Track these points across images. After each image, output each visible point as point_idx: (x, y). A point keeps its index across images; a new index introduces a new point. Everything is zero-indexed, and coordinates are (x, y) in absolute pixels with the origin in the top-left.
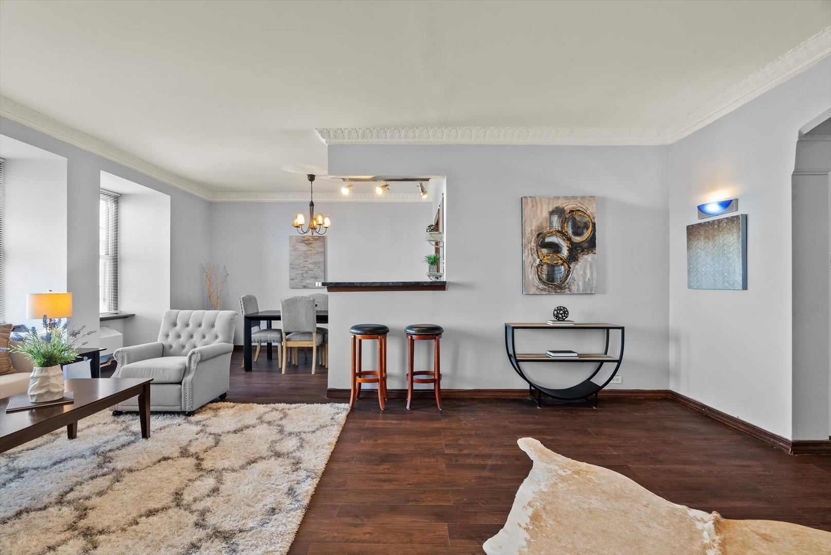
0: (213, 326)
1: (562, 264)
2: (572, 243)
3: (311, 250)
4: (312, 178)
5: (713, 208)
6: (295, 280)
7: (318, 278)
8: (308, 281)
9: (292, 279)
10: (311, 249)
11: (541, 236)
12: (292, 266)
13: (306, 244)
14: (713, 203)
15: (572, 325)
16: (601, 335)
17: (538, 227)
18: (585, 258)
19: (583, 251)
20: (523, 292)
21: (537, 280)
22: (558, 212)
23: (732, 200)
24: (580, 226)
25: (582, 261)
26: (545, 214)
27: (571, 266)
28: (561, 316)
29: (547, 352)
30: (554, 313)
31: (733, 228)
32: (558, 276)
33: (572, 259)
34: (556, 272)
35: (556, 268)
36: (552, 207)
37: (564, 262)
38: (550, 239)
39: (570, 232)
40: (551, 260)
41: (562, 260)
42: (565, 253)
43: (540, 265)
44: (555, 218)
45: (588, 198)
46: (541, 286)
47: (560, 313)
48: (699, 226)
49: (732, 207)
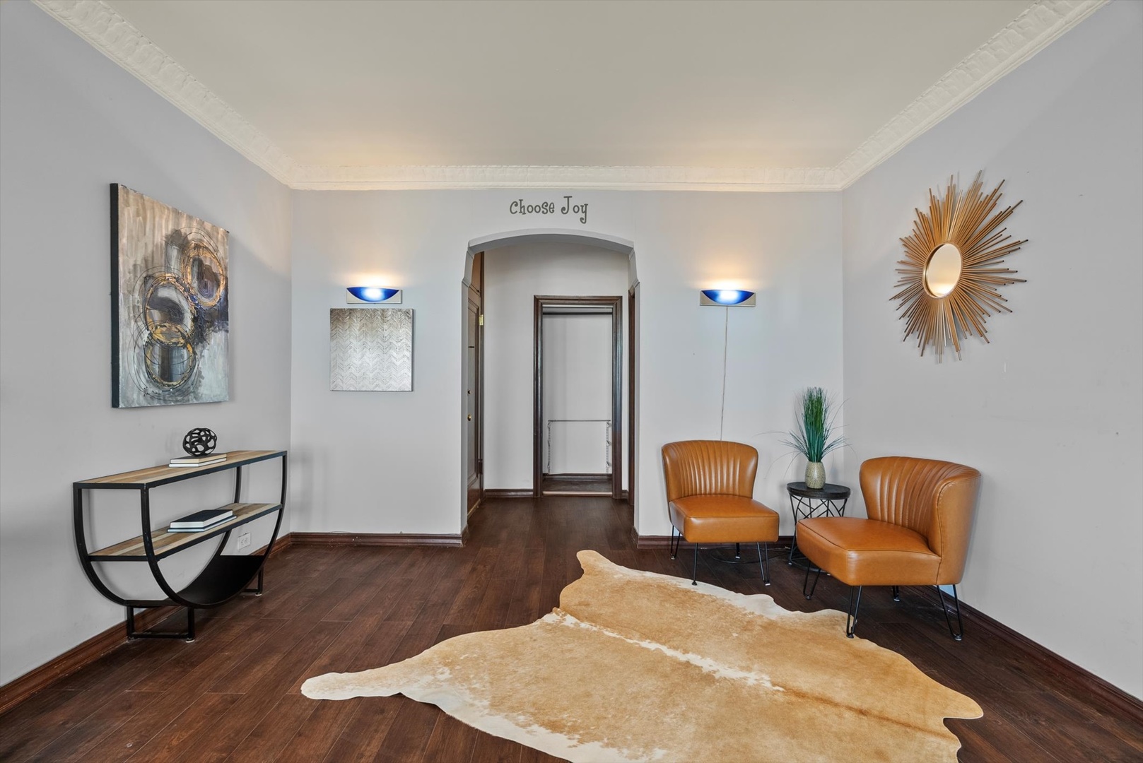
1: (184, 346)
2: (197, 306)
5: (374, 293)
11: (151, 282)
15: (222, 461)
17: (146, 261)
18: (216, 339)
19: (212, 324)
20: (115, 403)
21: (143, 378)
22: (177, 240)
23: (396, 291)
24: (206, 277)
25: (212, 342)
26: (160, 238)
27: (198, 351)
28: (201, 448)
29: (173, 525)
30: (185, 442)
31: (401, 322)
32: (179, 368)
33: (199, 336)
34: (175, 361)
35: (175, 353)
36: (171, 227)
37: (187, 342)
38: (164, 293)
39: (195, 285)
40: (168, 334)
41: (184, 337)
42: (188, 324)
43: (150, 344)
44: (174, 252)
45: (221, 230)
46: (152, 389)
47: (200, 441)
48: (351, 311)
49: (396, 298)
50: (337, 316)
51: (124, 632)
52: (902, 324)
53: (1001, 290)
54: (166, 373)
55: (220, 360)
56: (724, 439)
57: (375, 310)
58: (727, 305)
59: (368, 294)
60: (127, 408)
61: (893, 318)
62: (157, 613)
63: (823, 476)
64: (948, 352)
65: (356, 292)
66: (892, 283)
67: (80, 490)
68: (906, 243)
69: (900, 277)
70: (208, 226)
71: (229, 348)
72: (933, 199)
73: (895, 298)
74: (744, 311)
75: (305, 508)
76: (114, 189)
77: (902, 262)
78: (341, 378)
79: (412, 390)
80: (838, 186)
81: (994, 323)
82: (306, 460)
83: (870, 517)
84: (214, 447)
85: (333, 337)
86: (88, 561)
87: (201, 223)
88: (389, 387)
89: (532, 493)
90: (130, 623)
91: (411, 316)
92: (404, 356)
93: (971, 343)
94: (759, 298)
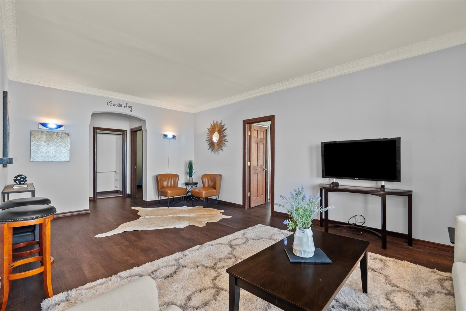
14: (52, 123)
23: (63, 126)
31: (65, 137)
49: (62, 129)
52: (208, 147)
53: (225, 143)
56: (169, 173)
57: (53, 132)
58: (169, 139)
59: (50, 126)
61: (206, 145)
63: (192, 180)
64: (216, 153)
65: (44, 125)
66: (206, 137)
68: (209, 130)
69: (208, 136)
72: (214, 123)
73: (206, 141)
74: (173, 140)
77: (208, 133)
78: (36, 157)
79: (70, 161)
80: (194, 112)
81: (224, 148)
83: (203, 186)
88: (59, 160)
89: (92, 198)
91: (70, 135)
92: (67, 149)
93: (220, 151)
94: (177, 137)
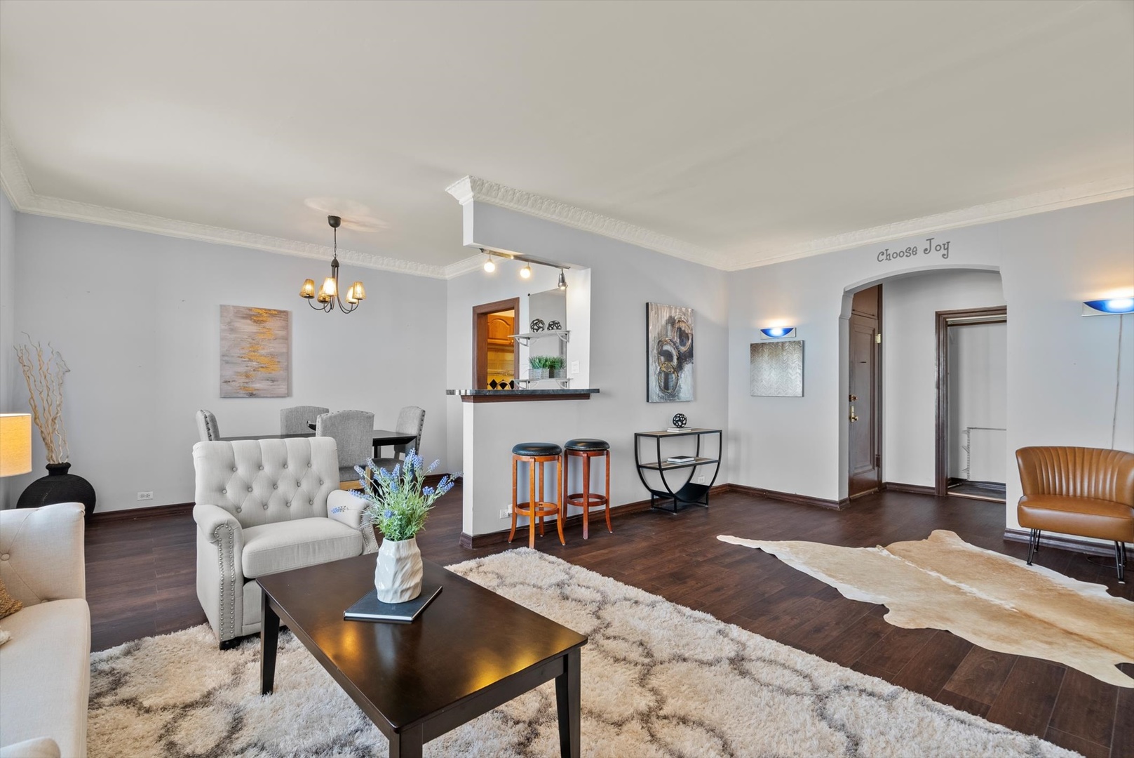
0: (308, 464)
1: (674, 373)
2: (679, 352)
3: (264, 333)
4: (335, 222)
5: (777, 331)
6: (233, 384)
7: (277, 381)
8: (257, 386)
9: (226, 382)
10: (265, 330)
11: (660, 343)
12: (226, 358)
13: (255, 321)
14: (777, 326)
15: (689, 431)
16: (693, 439)
17: (658, 334)
18: (688, 367)
19: (686, 360)
20: (648, 401)
21: (658, 388)
22: (671, 321)
23: (792, 329)
24: (684, 336)
25: (686, 370)
26: (664, 322)
27: (679, 375)
28: (680, 423)
29: (669, 460)
30: (674, 420)
31: (795, 350)
32: (671, 384)
33: (680, 367)
34: (670, 380)
35: (670, 376)
36: (668, 316)
37: (675, 371)
38: (666, 348)
39: (678, 341)
40: (667, 368)
41: (673, 368)
42: (675, 361)
43: (660, 373)
44: (669, 327)
45: (690, 310)
46: (661, 394)
47: (680, 420)
48: (763, 344)
49: (792, 333)
50: (755, 348)
51: (650, 504)
54: (666, 387)
55: (689, 379)
57: (778, 343)
58: (1118, 314)
59: (774, 332)
60: (652, 402)
62: (663, 501)
65: (766, 332)
67: (637, 436)
70: (684, 309)
71: (694, 372)
75: (736, 469)
76: (647, 304)
78: (758, 388)
79: (803, 396)
82: (737, 439)
84: (685, 424)
85: (752, 361)
86: (639, 467)
87: (681, 310)
88: (786, 394)
89: (933, 491)
90: (653, 501)
91: (802, 345)
92: (797, 373)
